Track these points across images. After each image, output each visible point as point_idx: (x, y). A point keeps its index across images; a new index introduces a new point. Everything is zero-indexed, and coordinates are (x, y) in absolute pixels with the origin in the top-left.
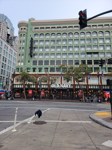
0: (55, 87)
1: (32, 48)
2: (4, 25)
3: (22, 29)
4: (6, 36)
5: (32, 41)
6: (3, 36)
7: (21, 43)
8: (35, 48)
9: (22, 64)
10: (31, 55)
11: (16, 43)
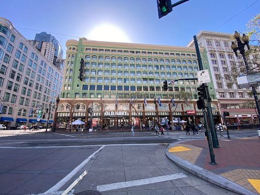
0: (109, 115)
1: (82, 70)
2: (51, 46)
3: (70, 48)
4: (53, 58)
5: (82, 62)
6: (49, 59)
7: (69, 64)
8: (85, 70)
9: (69, 88)
10: (81, 78)
11: (64, 67)
